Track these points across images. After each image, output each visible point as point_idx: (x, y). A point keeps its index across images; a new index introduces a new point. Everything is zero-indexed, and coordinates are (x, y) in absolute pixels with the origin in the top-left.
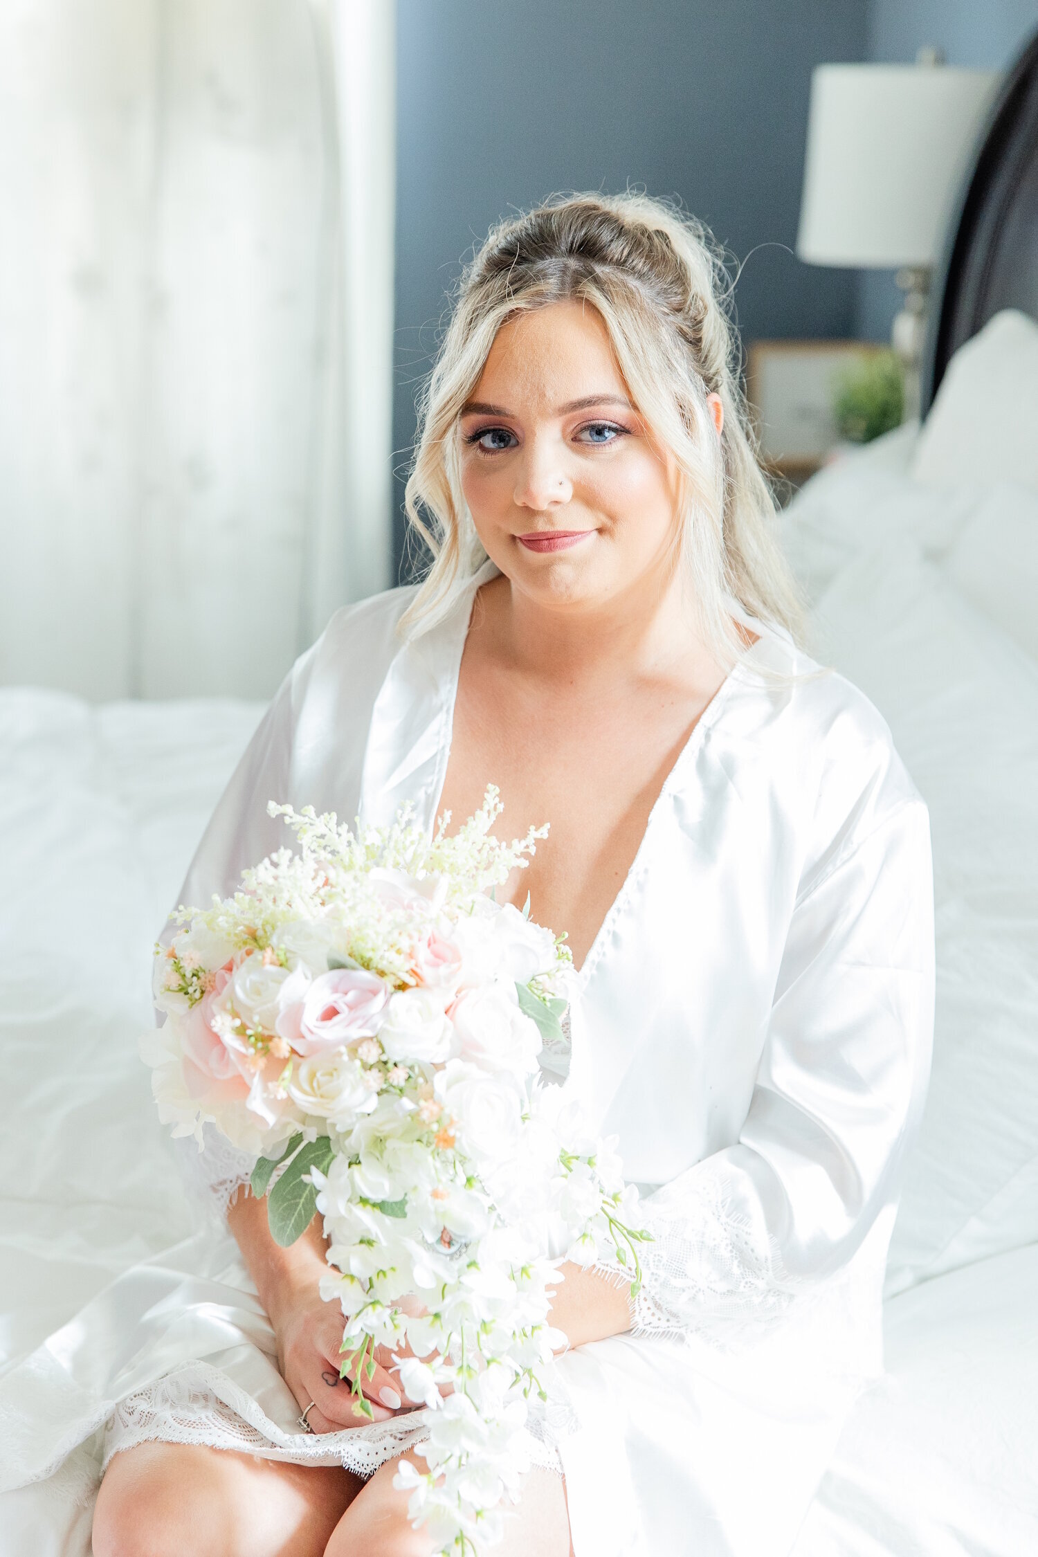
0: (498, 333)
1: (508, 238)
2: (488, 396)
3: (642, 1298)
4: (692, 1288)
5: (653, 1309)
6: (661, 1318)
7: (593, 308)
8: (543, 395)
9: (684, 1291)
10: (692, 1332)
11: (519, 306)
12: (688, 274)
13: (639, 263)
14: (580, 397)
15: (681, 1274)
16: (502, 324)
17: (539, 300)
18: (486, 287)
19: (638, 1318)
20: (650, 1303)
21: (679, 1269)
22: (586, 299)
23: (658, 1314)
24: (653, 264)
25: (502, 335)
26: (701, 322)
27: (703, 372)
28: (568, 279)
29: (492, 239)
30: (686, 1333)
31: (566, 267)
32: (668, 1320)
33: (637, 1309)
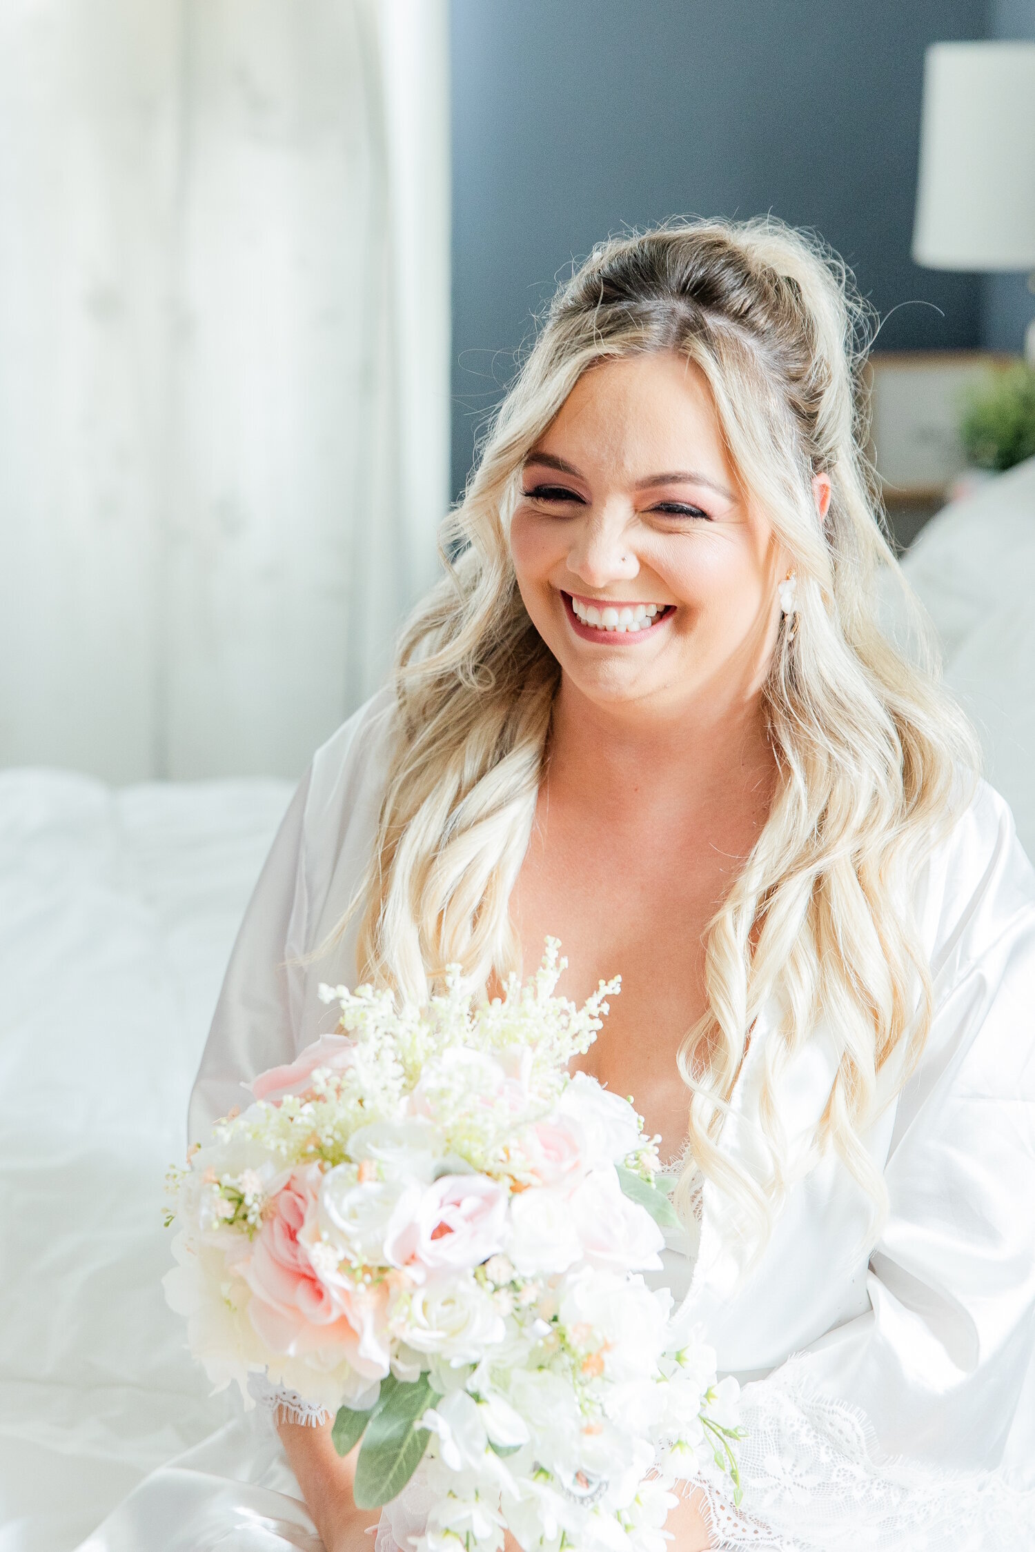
0: (581, 376)
1: (613, 265)
2: (558, 447)
3: (718, 1506)
4: (776, 1487)
5: (735, 1519)
6: (746, 1528)
7: (698, 369)
8: (621, 464)
9: (766, 1491)
10: (788, 1543)
11: (610, 351)
12: (815, 336)
13: (762, 320)
14: (664, 471)
15: (759, 1472)
16: (587, 368)
17: (635, 349)
18: (578, 319)
19: (715, 1530)
20: (728, 1512)
21: (756, 1467)
22: (691, 357)
23: (742, 1524)
24: (777, 323)
25: (587, 381)
26: (820, 394)
27: (813, 453)
28: (674, 328)
29: (596, 255)
30: (781, 1545)
31: (673, 312)
32: (756, 1532)
33: (715, 1520)
